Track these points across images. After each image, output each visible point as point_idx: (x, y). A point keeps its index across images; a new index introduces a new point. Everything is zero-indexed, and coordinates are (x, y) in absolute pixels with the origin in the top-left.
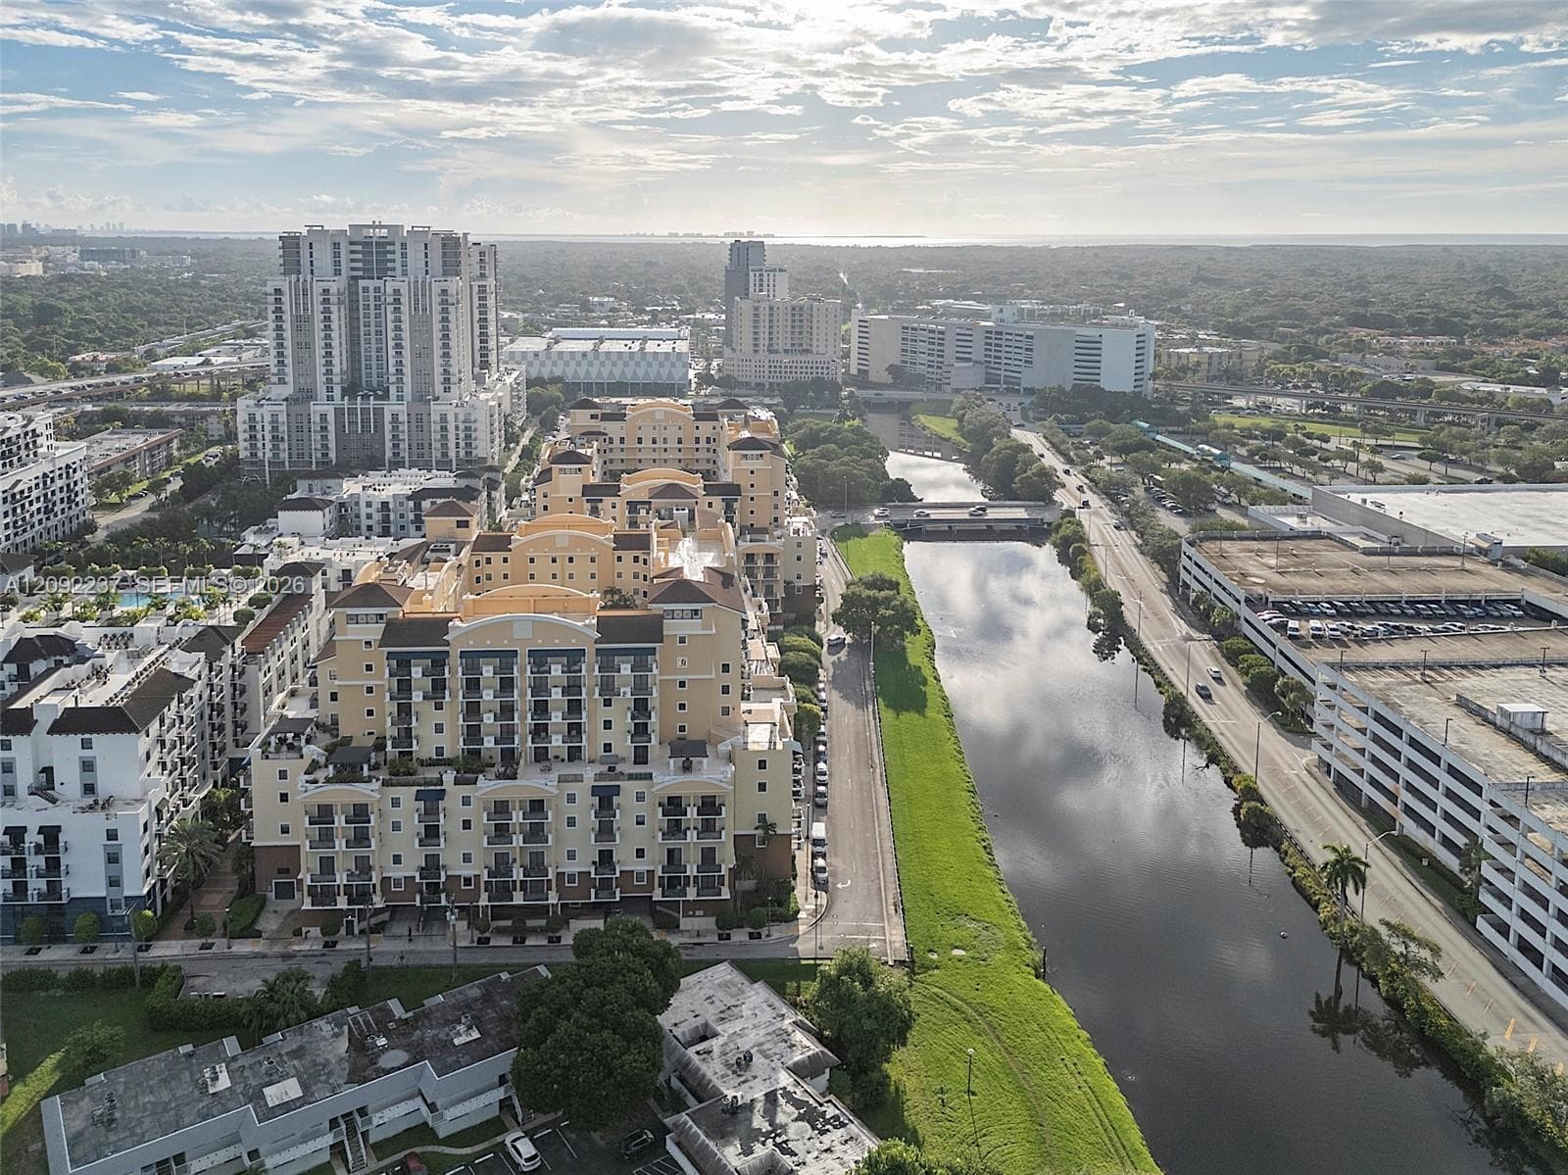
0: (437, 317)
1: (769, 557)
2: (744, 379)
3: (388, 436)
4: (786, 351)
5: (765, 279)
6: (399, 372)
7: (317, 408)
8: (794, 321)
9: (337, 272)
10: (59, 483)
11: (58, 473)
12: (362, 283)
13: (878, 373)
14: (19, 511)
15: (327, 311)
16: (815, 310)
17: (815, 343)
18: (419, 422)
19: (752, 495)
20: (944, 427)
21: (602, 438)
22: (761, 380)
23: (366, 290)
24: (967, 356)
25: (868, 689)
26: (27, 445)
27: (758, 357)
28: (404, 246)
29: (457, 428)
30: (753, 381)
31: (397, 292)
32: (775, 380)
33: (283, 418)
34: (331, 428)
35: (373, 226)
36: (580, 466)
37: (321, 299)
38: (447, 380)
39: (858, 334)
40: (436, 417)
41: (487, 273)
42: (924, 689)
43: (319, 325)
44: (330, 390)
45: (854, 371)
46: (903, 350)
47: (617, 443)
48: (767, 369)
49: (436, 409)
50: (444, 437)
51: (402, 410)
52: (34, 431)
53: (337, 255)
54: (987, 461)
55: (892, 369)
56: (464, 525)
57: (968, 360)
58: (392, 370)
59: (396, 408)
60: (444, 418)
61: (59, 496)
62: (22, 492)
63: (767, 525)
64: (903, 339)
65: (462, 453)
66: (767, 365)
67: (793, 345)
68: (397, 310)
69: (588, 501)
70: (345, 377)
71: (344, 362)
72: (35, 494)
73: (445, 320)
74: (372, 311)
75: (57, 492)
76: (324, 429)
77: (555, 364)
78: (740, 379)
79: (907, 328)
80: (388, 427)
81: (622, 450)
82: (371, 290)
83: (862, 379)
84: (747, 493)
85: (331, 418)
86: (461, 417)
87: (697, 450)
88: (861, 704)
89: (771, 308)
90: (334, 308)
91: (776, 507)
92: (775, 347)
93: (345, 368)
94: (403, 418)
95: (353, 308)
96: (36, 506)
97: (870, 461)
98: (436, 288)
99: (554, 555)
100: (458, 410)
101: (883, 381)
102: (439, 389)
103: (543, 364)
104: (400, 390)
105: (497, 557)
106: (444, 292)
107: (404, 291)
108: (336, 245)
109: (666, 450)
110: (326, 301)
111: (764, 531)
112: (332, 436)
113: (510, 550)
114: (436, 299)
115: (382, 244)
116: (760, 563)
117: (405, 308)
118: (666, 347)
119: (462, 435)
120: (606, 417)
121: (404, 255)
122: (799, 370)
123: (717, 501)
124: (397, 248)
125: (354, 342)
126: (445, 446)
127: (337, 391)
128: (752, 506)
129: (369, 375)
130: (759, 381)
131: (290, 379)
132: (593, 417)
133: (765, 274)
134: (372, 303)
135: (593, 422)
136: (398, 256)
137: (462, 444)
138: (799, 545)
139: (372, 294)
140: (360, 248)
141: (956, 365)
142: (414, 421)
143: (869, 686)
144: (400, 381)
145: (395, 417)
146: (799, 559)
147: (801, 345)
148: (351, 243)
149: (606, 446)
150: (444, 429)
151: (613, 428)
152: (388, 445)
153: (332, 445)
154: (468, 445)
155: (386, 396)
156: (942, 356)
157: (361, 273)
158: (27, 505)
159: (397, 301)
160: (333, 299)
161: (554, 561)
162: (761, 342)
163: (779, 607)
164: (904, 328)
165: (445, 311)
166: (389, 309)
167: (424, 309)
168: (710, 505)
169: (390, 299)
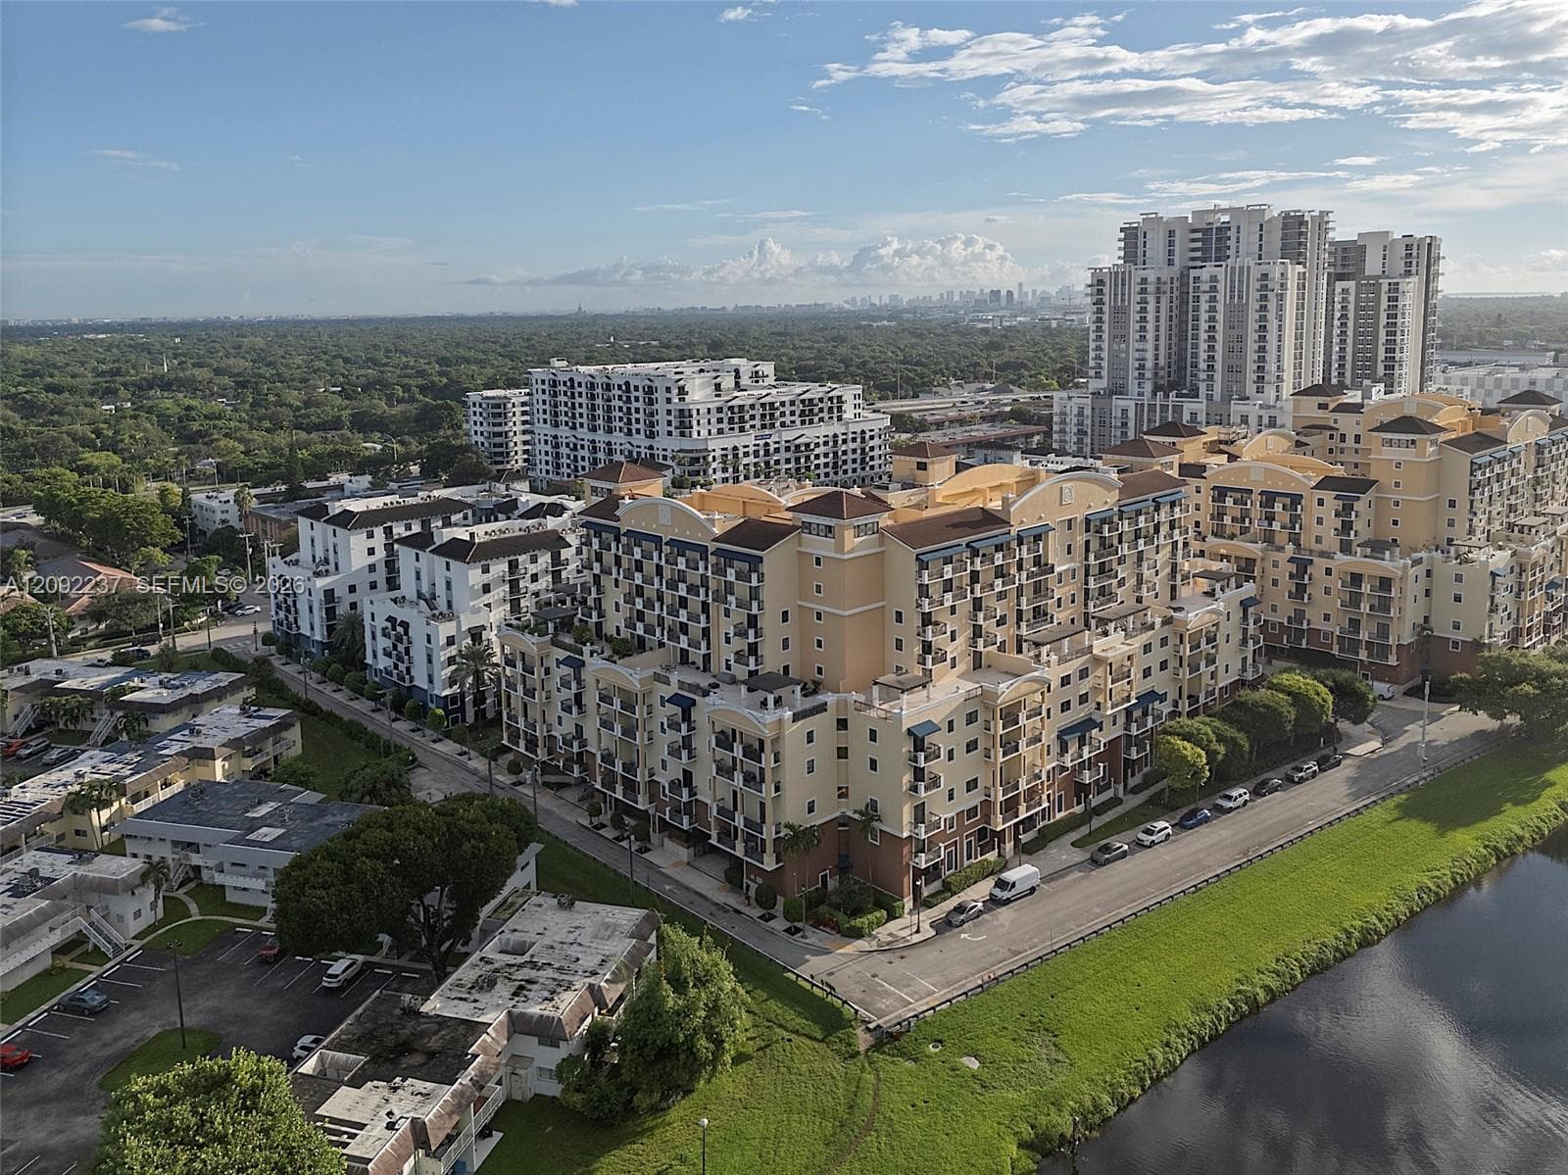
0: (1254, 306)
1: (1385, 583)
6: (1211, 368)
7: (1120, 402)
9: (1170, 263)
10: (852, 445)
11: (851, 436)
12: (1193, 273)
14: (803, 460)
15: (1144, 301)
19: (1399, 497)
23: (1196, 280)
26: (831, 409)
28: (1240, 229)
31: (1214, 279)
33: (1088, 411)
34: (1131, 424)
35: (1218, 211)
37: (1138, 288)
38: (1261, 378)
43: (1134, 317)
44: (1141, 384)
49: (1236, 409)
52: (839, 398)
53: (1171, 244)
58: (1203, 365)
59: (1195, 408)
60: (1245, 419)
61: (850, 456)
62: (807, 445)
68: (1213, 299)
72: (821, 450)
73: (1263, 308)
75: (850, 453)
76: (1125, 425)
81: (1357, 451)
85: (1131, 414)
90: (1152, 299)
93: (1162, 362)
94: (1203, 419)
96: (822, 460)
98: (1257, 273)
100: (1262, 412)
102: (1250, 389)
104: (1210, 388)
106: (1265, 276)
107: (1221, 278)
108: (1171, 233)
110: (1144, 291)
112: (1132, 433)
114: (1255, 285)
115: (1223, 229)
116: (1370, 586)
117: (1220, 296)
121: (1238, 240)
124: (1234, 230)
127: (1147, 386)
128: (1395, 513)
131: (1104, 373)
132: (1323, 406)
135: (1321, 413)
136: (1233, 241)
138: (1459, 578)
140: (1200, 235)
144: (1211, 378)
145: (1193, 416)
146: (1458, 599)
148: (1194, 231)
157: (1197, 263)
158: (812, 457)
159: (1213, 289)
160: (1151, 288)
163: (1392, 657)
165: (1263, 297)
166: (1204, 297)
167: (1240, 297)
168: (1321, 502)
169: (1205, 287)
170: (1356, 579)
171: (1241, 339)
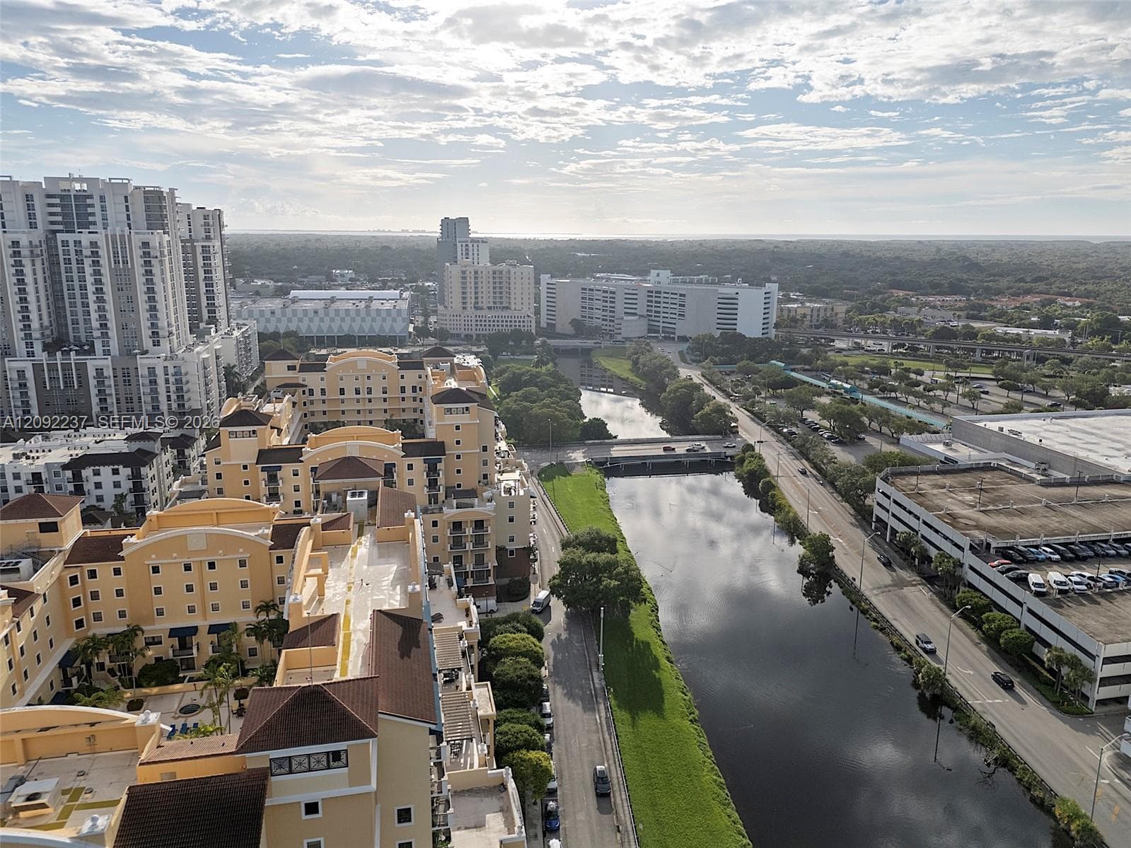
0: (139, 270)
1: (479, 524)
2: (455, 332)
3: (94, 391)
4: (490, 308)
5: (470, 249)
6: (104, 326)
7: (14, 365)
8: (495, 283)
9: (33, 226)
12: (60, 237)
13: (563, 325)
15: (18, 264)
16: (512, 273)
17: (513, 301)
18: (126, 376)
19: (457, 452)
20: (621, 368)
21: (301, 390)
22: (470, 332)
23: (66, 244)
24: (633, 311)
25: (597, 686)
27: (466, 313)
28: (102, 199)
29: (167, 381)
30: (463, 333)
31: (94, 244)
32: (481, 332)
34: (31, 384)
35: (71, 179)
36: (255, 428)
37: (9, 251)
38: (155, 334)
39: (546, 295)
40: (143, 371)
41: (212, 235)
42: (657, 675)
44: (30, 345)
45: (543, 325)
46: (583, 307)
47: (317, 395)
48: (474, 323)
49: (143, 363)
50: (154, 391)
51: (107, 364)
53: (30, 207)
54: (664, 398)
55: (575, 323)
56: (51, 528)
57: (635, 314)
58: (95, 324)
59: (99, 363)
60: (152, 370)
63: (474, 484)
64: (583, 298)
65: (174, 406)
66: (474, 319)
67: (494, 303)
68: (96, 263)
69: (263, 469)
70: (48, 332)
71: (45, 317)
73: (148, 273)
74: (74, 266)
76: (23, 386)
77: (290, 320)
78: (452, 331)
79: (586, 289)
80: (93, 382)
81: (324, 402)
82: (71, 244)
83: (550, 331)
84: (452, 451)
85: (30, 374)
86: (171, 371)
87: (403, 399)
88: (589, 704)
89: (476, 272)
90: (27, 262)
91: (485, 463)
92: (480, 304)
93: (46, 323)
94: (108, 372)
95: (53, 262)
97: (568, 402)
98: (136, 241)
99: (186, 560)
100: (166, 364)
101: (568, 332)
102: (147, 343)
103: (279, 320)
104: (105, 344)
105: (104, 569)
106: (146, 244)
107: (102, 243)
108: (29, 198)
109: (370, 401)
110: (17, 254)
111: (472, 493)
112: (32, 393)
113: (122, 558)
114: (137, 252)
115: (82, 197)
116: (469, 531)
117: (104, 261)
118: (388, 306)
119: (173, 388)
120: (304, 368)
121: (103, 209)
122: (500, 323)
123: (418, 462)
124: (96, 201)
125: (56, 298)
126: (155, 399)
127: (38, 346)
128: (458, 464)
129: (76, 330)
130: (467, 332)
132: (291, 368)
133: (470, 245)
134: (73, 257)
135: (291, 374)
136: (97, 209)
137: (174, 397)
138: (511, 505)
139: (72, 248)
140: (57, 201)
141: (625, 318)
142: (120, 374)
143: (597, 679)
144: (105, 335)
145: (99, 371)
146: (511, 520)
147: (501, 303)
148: (49, 196)
149: (306, 398)
150: (153, 382)
151: (312, 379)
152: (95, 400)
153: (34, 402)
154: (180, 397)
155: (92, 351)
156: (613, 312)
157: (61, 227)
159: (95, 254)
160: (24, 252)
161: (188, 568)
162: (468, 300)
163: (491, 578)
164: (583, 289)
165: (148, 263)
166: (88, 262)
167: (125, 262)
168: (410, 467)
169: (87, 252)
170: (457, 526)
171: (131, 300)
